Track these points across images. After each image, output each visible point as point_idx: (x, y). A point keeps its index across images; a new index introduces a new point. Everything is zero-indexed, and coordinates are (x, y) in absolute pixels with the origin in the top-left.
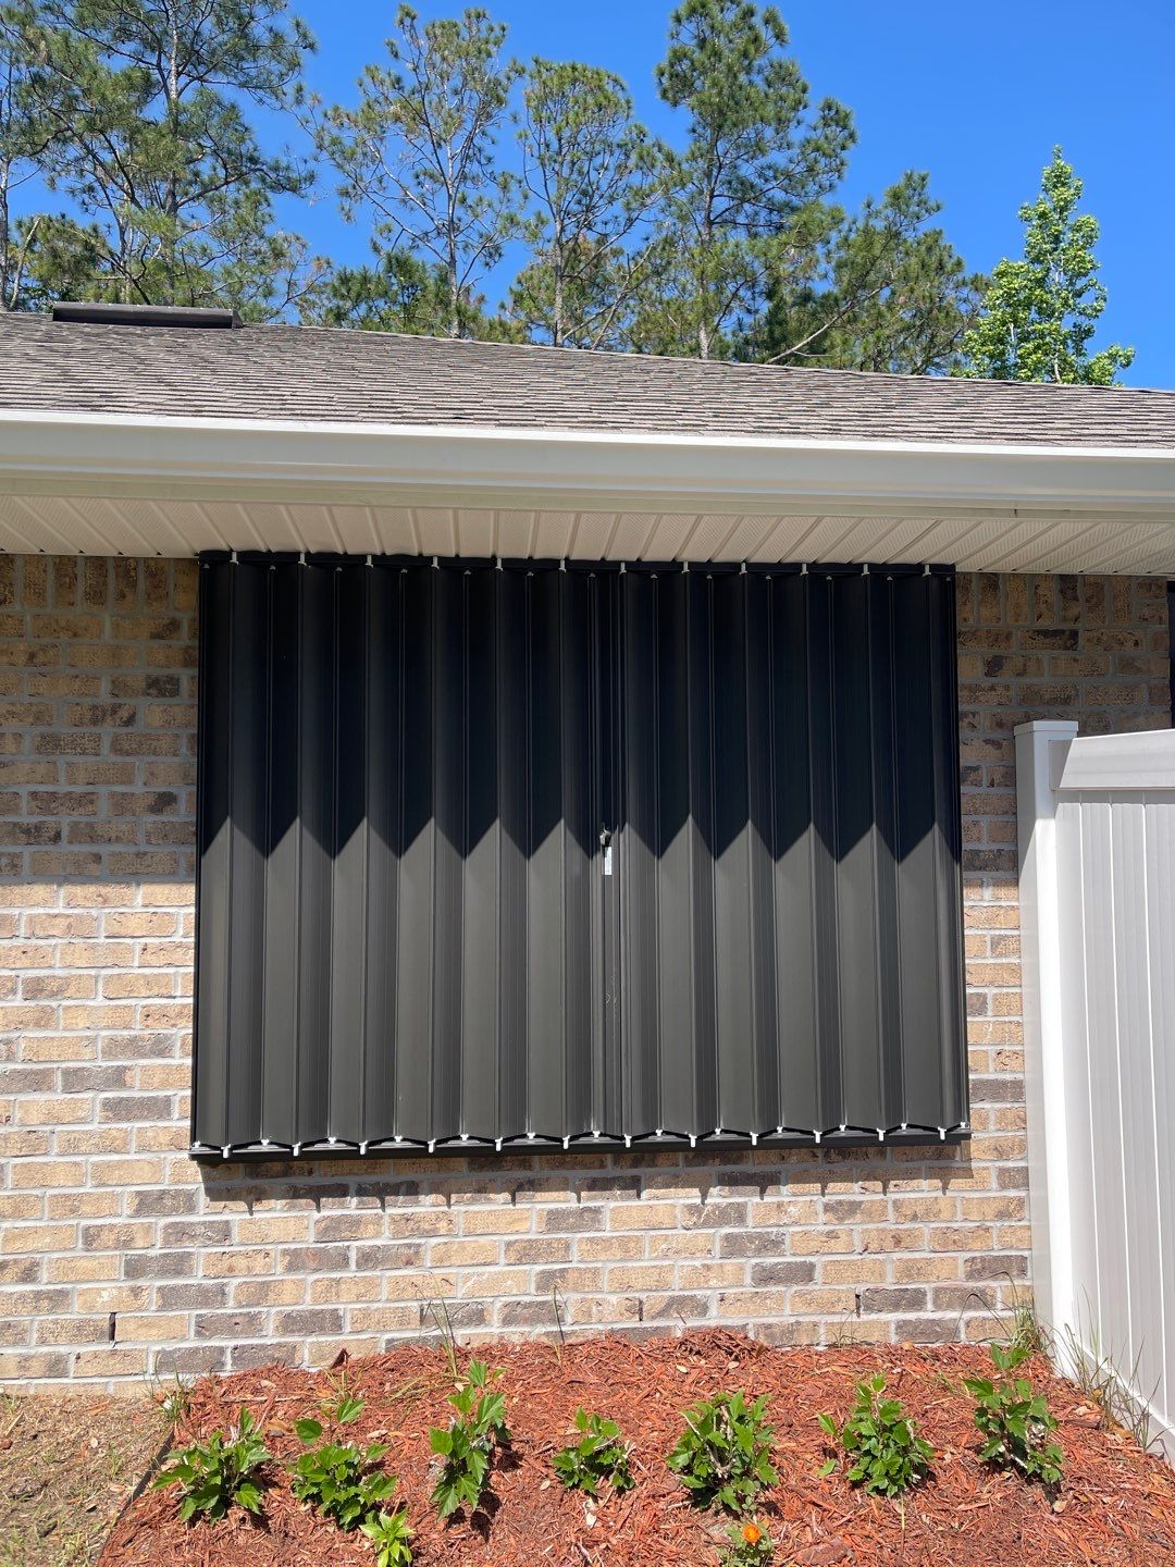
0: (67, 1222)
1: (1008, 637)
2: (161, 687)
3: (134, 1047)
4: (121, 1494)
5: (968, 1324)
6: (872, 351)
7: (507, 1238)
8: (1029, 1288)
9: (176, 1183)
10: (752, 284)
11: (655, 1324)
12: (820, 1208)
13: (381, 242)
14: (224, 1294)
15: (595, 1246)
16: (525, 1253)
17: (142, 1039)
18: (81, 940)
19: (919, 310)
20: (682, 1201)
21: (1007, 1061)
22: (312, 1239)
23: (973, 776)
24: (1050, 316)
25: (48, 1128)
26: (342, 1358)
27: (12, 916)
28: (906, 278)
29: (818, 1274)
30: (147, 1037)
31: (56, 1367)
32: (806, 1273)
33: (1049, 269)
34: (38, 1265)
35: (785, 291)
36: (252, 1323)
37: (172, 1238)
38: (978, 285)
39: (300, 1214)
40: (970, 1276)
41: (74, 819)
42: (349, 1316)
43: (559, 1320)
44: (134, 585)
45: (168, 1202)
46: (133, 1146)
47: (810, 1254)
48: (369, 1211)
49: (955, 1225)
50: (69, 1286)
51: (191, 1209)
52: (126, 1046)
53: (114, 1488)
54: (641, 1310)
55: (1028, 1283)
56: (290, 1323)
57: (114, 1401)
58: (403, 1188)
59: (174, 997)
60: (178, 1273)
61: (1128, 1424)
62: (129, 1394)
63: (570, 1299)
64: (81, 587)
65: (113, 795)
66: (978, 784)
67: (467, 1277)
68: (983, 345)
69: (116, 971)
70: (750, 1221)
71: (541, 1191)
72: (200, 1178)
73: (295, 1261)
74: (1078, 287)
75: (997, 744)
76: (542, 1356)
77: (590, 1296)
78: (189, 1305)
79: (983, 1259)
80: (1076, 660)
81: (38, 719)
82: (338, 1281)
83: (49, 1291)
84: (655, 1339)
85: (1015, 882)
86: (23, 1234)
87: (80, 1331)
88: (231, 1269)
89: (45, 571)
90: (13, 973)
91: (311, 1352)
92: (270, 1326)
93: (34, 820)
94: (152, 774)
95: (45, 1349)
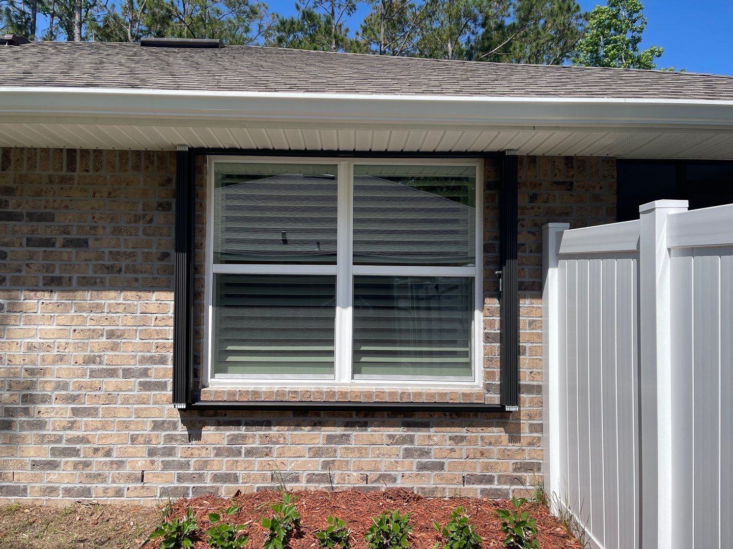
0: (125, 432)
1: (540, 185)
2: (163, 207)
3: (151, 360)
4: (140, 544)
5: (513, 491)
6: (534, 50)
7: (309, 446)
8: (541, 476)
9: (169, 418)
10: (475, 20)
11: (373, 485)
12: (447, 438)
13: (300, 5)
14: (189, 465)
15: (347, 451)
16: (317, 453)
17: (155, 357)
18: (130, 314)
19: (558, 30)
20: (386, 433)
21: (535, 376)
22: (226, 443)
23: (522, 248)
24: (621, 32)
25: (116, 393)
26: (238, 493)
27: (102, 304)
28: (552, 15)
29: (446, 467)
30: (157, 356)
31: (119, 493)
32: (441, 466)
33: (620, 9)
34: (112, 450)
35: (492, 23)
36: (201, 477)
37: (168, 440)
38: (587, 17)
39: (221, 432)
40: (515, 470)
41: (127, 263)
42: (241, 476)
43: (331, 482)
44: (152, 163)
45: (166, 425)
46: (151, 402)
47: (443, 458)
48: (250, 433)
49: (509, 448)
50: (125, 459)
51: (175, 428)
52: (149, 359)
53: (137, 541)
54: (367, 479)
55: (541, 474)
56: (216, 478)
57: (142, 507)
58: (265, 423)
59: (169, 339)
60: (170, 455)
61: (577, 536)
62: (149, 505)
63: (336, 473)
64: (130, 163)
65: (143, 253)
66: (525, 252)
67: (292, 462)
68: (587, 47)
69: (144, 328)
70: (416, 443)
71: (324, 426)
72: (179, 416)
73: (219, 452)
74: (634, 18)
75: (534, 234)
76: (323, 496)
77: (345, 472)
78: (174, 469)
79: (521, 463)
80: (572, 195)
81: (112, 220)
82: (237, 461)
83: (116, 461)
84: (372, 492)
85: (540, 296)
86: (106, 437)
87: (129, 478)
88: (192, 454)
89: (115, 157)
90: (102, 328)
91: (225, 490)
92: (208, 479)
93: (110, 263)
94: (160, 244)
95: (114, 485)
